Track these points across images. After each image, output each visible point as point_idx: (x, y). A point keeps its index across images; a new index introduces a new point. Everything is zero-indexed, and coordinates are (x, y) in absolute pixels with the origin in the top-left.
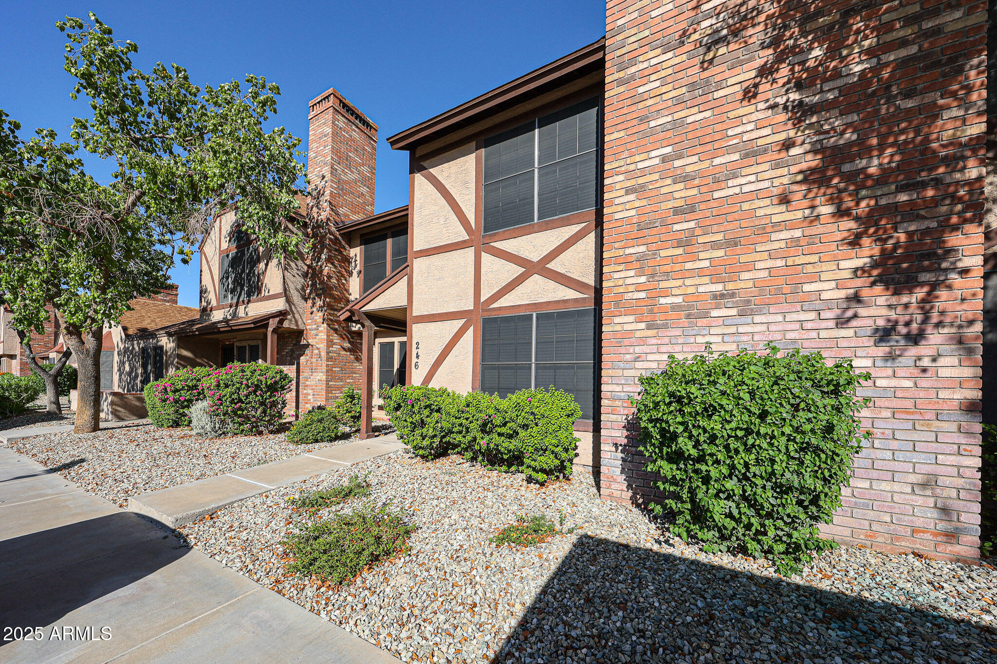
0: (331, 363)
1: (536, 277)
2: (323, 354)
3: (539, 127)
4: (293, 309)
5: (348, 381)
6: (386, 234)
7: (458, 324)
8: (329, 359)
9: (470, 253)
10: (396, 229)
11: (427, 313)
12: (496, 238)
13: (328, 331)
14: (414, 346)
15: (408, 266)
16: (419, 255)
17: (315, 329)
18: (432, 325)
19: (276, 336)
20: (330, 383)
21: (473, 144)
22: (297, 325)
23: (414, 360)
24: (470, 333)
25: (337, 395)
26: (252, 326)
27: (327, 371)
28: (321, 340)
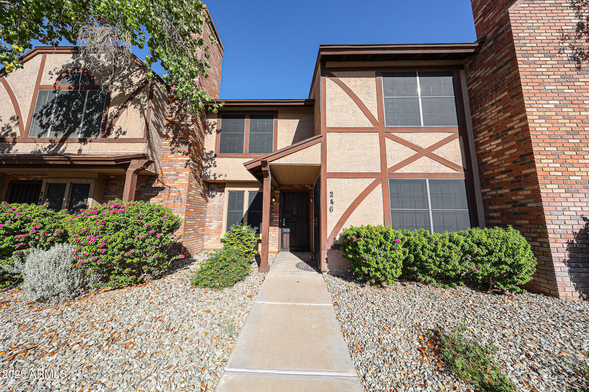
0: (189, 205)
1: (425, 158)
2: (184, 197)
3: (419, 76)
4: (154, 154)
5: (198, 220)
6: (245, 115)
7: (368, 182)
8: (188, 201)
9: (375, 136)
10: (255, 114)
11: (339, 172)
12: (395, 130)
13: (190, 178)
14: (329, 195)
15: (322, 136)
16: (331, 130)
17: (174, 175)
18: (346, 181)
19: (136, 177)
20: (187, 222)
21: (374, 73)
22: (156, 170)
23: (329, 205)
24: (379, 189)
25: (190, 232)
26: (114, 163)
27: (186, 212)
28: (182, 185)
